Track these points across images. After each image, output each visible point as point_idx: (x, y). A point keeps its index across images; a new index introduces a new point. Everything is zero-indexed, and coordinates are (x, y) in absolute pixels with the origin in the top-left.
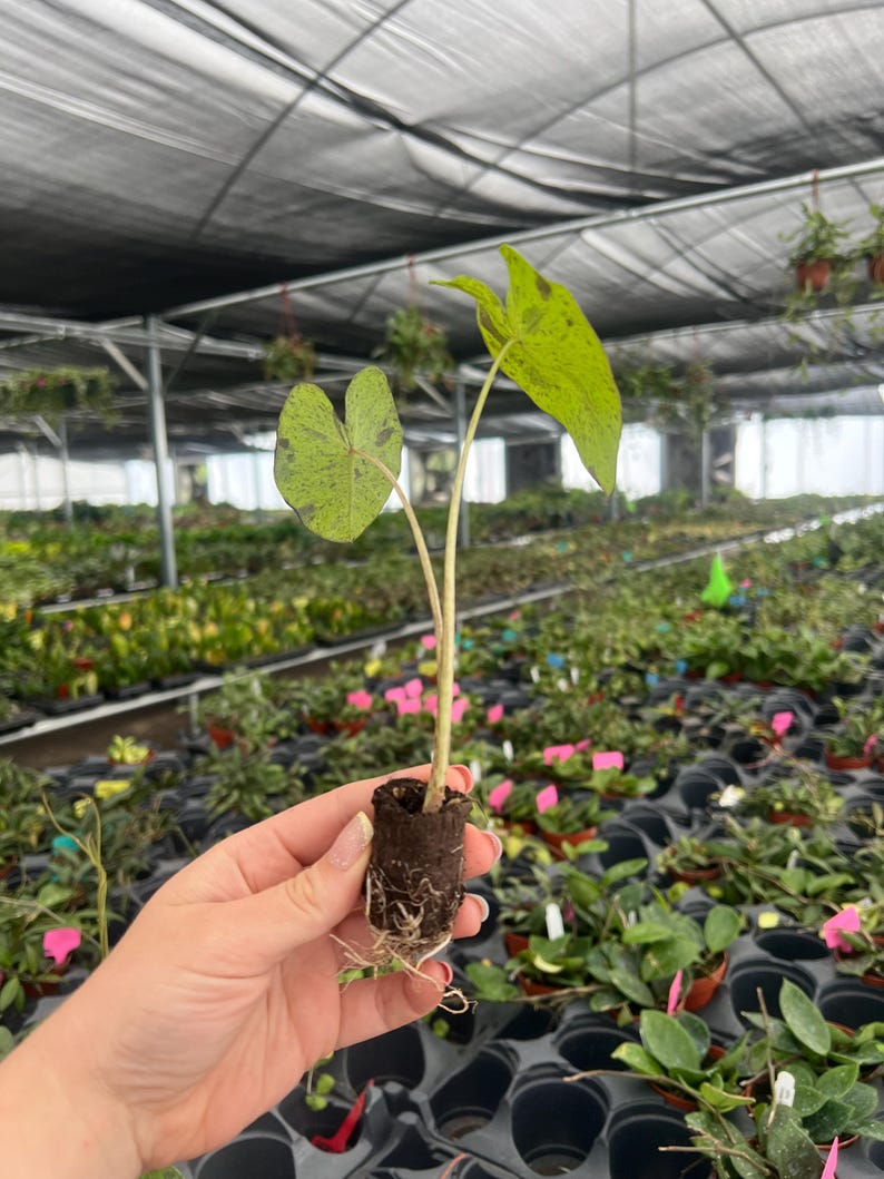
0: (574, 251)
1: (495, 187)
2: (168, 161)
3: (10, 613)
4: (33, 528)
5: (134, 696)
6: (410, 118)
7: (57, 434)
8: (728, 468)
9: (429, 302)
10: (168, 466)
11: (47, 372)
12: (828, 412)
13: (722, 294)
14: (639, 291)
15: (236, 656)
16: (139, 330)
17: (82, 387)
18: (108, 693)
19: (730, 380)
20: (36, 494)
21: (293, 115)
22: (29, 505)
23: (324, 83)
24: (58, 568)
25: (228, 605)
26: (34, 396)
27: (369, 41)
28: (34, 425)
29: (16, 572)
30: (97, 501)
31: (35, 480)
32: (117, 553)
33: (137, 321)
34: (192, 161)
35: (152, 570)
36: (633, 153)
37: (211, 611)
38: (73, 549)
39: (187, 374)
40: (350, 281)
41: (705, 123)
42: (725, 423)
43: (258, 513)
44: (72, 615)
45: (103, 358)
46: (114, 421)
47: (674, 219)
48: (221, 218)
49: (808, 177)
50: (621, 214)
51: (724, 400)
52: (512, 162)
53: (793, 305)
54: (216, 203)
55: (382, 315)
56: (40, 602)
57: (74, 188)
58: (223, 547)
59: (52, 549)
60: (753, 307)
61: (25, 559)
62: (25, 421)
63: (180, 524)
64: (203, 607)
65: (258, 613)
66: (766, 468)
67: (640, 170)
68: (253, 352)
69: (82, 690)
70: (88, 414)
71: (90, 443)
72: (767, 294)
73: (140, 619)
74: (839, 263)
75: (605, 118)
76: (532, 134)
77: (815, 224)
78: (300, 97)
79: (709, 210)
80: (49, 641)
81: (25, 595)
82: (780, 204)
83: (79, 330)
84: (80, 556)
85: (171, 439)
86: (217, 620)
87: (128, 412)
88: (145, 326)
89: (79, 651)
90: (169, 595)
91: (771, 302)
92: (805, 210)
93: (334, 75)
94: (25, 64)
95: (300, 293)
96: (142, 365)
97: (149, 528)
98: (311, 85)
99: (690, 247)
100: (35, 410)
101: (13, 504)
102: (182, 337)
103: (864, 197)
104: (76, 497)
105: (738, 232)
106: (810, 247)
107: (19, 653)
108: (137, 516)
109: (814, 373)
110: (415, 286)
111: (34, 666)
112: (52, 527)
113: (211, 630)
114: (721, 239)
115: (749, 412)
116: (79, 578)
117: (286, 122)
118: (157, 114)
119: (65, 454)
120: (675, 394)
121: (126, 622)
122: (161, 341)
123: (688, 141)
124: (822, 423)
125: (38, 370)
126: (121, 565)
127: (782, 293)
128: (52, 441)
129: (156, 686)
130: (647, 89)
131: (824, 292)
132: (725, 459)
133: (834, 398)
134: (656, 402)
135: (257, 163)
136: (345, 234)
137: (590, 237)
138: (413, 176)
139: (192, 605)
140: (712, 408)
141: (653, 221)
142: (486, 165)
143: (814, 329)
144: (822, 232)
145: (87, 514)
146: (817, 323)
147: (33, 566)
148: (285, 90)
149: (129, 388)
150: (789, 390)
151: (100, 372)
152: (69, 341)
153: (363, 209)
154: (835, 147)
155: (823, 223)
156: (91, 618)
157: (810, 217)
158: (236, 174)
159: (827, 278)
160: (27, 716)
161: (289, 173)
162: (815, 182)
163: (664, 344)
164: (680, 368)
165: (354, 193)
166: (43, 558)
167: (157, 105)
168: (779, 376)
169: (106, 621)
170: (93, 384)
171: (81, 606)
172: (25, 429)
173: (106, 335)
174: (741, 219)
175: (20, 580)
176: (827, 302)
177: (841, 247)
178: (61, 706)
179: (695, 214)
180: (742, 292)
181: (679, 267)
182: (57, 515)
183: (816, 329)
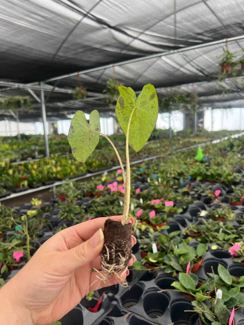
0: (159, 62)
1: (137, 44)
2: (45, 37)
3: (3, 164)
4: (9, 141)
5: (38, 187)
6: (113, 25)
7: (16, 114)
8: (202, 123)
9: (119, 77)
10: (47, 124)
11: (12, 98)
12: (230, 107)
13: (201, 74)
14: (177, 73)
15: (66, 176)
16: (38, 86)
17: (22, 102)
18: (31, 186)
19: (203, 98)
20: (10, 131)
21: (80, 24)
22: (8, 135)
23: (89, 15)
24: (16, 152)
25: (63, 162)
26: (9, 104)
27: (101, 3)
28: (9, 112)
29: (5, 153)
30: (27, 133)
31: (10, 127)
32: (33, 148)
33: (37, 83)
34: (52, 37)
35: (42, 152)
36: (175, 34)
37: (59, 163)
38: (21, 147)
39: (51, 98)
40: (96, 71)
41: (196, 25)
42: (201, 110)
44: (20, 165)
45: (28, 94)
46: (31, 111)
47: (187, 53)
48: (60, 54)
49: (225, 40)
50: (172, 51)
51: (201, 104)
52: (142, 37)
53: (220, 77)
54: (59, 49)
55: (105, 81)
56: (12, 161)
57: (19, 46)
58: (62, 146)
59: (15, 147)
60: (209, 78)
61: (7, 149)
62: (7, 111)
63: (50, 140)
64: (57, 162)
65: (72, 164)
66: (212, 123)
67: (177, 39)
68: (70, 91)
69: (23, 185)
70: (24, 109)
71: (25, 117)
72: (213, 74)
73: (39, 166)
74: (233, 64)
75: (168, 24)
76: (147, 29)
77: (226, 54)
78: (82, 19)
79: (197, 50)
80: (14, 172)
81: (8, 160)
82: (217, 48)
83: (21, 86)
84: (22, 149)
85: (48, 116)
86: (61, 166)
87: (35, 109)
88: (39, 84)
89: (22, 175)
90: (47, 159)
91: (214, 76)
92: (224, 50)
93: (91, 13)
94: (4, 10)
95: (82, 75)
96: (39, 95)
97: (41, 141)
98: (85, 16)
99: (191, 61)
100: (9, 108)
101: (4, 135)
102: (50, 88)
103: (240, 46)
104: (21, 133)
105: (205, 56)
106: (225, 60)
107: (6, 175)
108: (38, 138)
109: (226, 96)
110: (115, 73)
111: (10, 179)
112: (15, 141)
113: (59, 169)
114: (200, 58)
115: (208, 107)
116: (22, 155)
117: (78, 26)
118: (42, 24)
119: (18, 120)
120: (187, 102)
121: (35, 167)
122: (44, 89)
123: (191, 30)
124: (228, 110)
125: (10, 97)
126: (34, 151)
127: (217, 73)
128: (14, 117)
129: (44, 184)
130: (179, 16)
131: (229, 73)
132: (201, 120)
133: (232, 103)
134: (182, 104)
135: (70, 38)
136: (95, 58)
137: (163, 58)
138: (114, 41)
139: (54, 162)
140: (198, 106)
141: (181, 53)
142: (135, 38)
143: (226, 84)
144: (229, 55)
145: (24, 137)
146: (227, 82)
147: (9, 152)
148: (78, 17)
149: (36, 102)
150: (219, 101)
151: (27, 98)
152: (18, 89)
153: (100, 51)
154: (232, 32)
155: (229, 53)
156: (26, 166)
157: (225, 52)
158: (64, 41)
159: (230, 69)
160: (8, 193)
161: (79, 41)
162: (226, 42)
163: (185, 88)
164: (189, 95)
165: (97, 46)
166: (12, 149)
167: (41, 21)
168: (216, 97)
169: (30, 166)
170: (25, 101)
171: (23, 163)
172: (7, 114)
173: (29, 87)
174: (205, 53)
175: (6, 155)
176: (230, 76)
177: (234, 60)
178: (17, 190)
179: (193, 52)
180: (206, 73)
181: (188, 66)
182: (16, 137)
183: (227, 84)
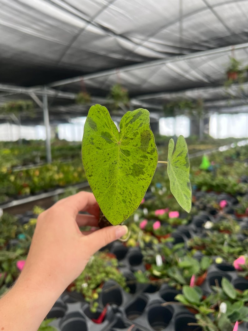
0: (164, 68)
1: (141, 50)
2: (51, 44)
3: (4, 170)
4: (11, 146)
5: (39, 194)
6: (118, 32)
8: (208, 129)
10: (49, 128)
12: (237, 113)
13: (206, 80)
14: (182, 79)
15: (69, 183)
17: (25, 107)
18: (33, 193)
19: (209, 104)
21: (84, 32)
23: (92, 22)
24: (18, 157)
25: (66, 168)
26: (12, 109)
27: (105, 11)
29: (6, 159)
32: (35, 153)
34: (57, 44)
35: (44, 158)
36: (181, 41)
37: (61, 170)
38: (22, 152)
39: (54, 102)
40: (100, 76)
41: (202, 33)
42: (206, 116)
43: (74, 142)
44: (22, 171)
46: (34, 116)
47: (192, 60)
48: (65, 60)
49: (231, 48)
50: (177, 58)
51: (207, 109)
52: (146, 43)
53: (226, 83)
54: (63, 54)
55: (109, 86)
56: (13, 167)
57: (24, 52)
58: (64, 152)
59: (16, 152)
60: (215, 84)
61: (9, 156)
63: (53, 145)
64: (59, 168)
65: (75, 171)
68: (72, 96)
69: (26, 193)
70: (26, 114)
71: (27, 121)
72: (219, 80)
73: (41, 172)
74: (240, 72)
75: (172, 30)
76: (152, 35)
78: (86, 26)
79: (203, 58)
80: (16, 178)
81: (9, 165)
82: (222, 55)
83: (24, 91)
84: (24, 154)
85: (51, 121)
86: (64, 172)
88: (42, 90)
89: (25, 181)
90: (49, 165)
92: (229, 57)
93: (95, 20)
95: (86, 80)
97: (43, 146)
98: (89, 22)
99: (196, 68)
102: (52, 93)
103: (247, 54)
105: (210, 63)
106: (231, 68)
109: (232, 102)
110: (119, 79)
112: (16, 146)
113: (61, 176)
114: (205, 65)
115: (213, 114)
116: (24, 161)
117: (82, 34)
118: (48, 32)
119: (20, 125)
120: (192, 108)
121: (37, 173)
122: (48, 95)
123: (197, 38)
125: (13, 102)
126: (35, 157)
127: (223, 80)
129: (46, 191)
130: (186, 24)
133: (238, 109)
134: (187, 111)
135: (75, 44)
136: (99, 64)
137: (169, 65)
138: (119, 48)
139: (55, 168)
140: (203, 113)
141: (186, 61)
142: (138, 44)
143: (233, 90)
144: (235, 63)
145: (25, 142)
147: (11, 158)
148: (80, 24)
149: (37, 106)
150: (226, 107)
151: (30, 103)
152: (21, 94)
153: (105, 57)
154: (238, 40)
155: (234, 61)
156: (27, 172)
157: (231, 59)
158: (68, 47)
159: (236, 77)
161: (84, 47)
162: (233, 50)
163: (190, 94)
164: (194, 101)
165: (103, 53)
166: (14, 155)
168: (222, 103)
169: (32, 173)
170: (28, 106)
171: (25, 169)
173: (32, 92)
174: (211, 59)
175: (7, 161)
176: (236, 82)
177: (240, 68)
179: (198, 58)
180: (212, 80)
181: (193, 73)
182: (17, 142)
